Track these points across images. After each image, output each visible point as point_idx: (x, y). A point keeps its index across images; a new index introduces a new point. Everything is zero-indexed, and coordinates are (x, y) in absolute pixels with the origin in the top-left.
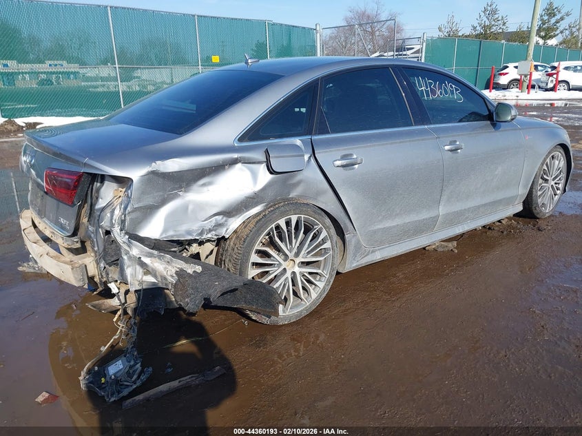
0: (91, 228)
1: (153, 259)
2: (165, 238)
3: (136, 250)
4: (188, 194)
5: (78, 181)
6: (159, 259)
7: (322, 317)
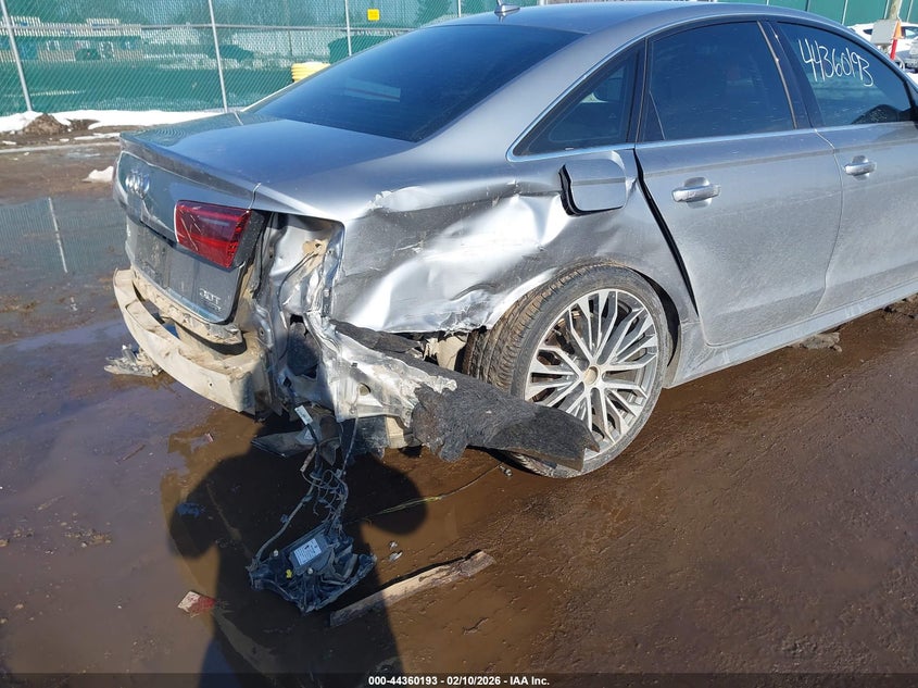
0: (260, 310)
1: (377, 367)
2: (393, 328)
3: (348, 352)
4: (429, 251)
5: (242, 225)
6: (387, 366)
7: (639, 465)
